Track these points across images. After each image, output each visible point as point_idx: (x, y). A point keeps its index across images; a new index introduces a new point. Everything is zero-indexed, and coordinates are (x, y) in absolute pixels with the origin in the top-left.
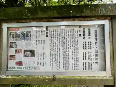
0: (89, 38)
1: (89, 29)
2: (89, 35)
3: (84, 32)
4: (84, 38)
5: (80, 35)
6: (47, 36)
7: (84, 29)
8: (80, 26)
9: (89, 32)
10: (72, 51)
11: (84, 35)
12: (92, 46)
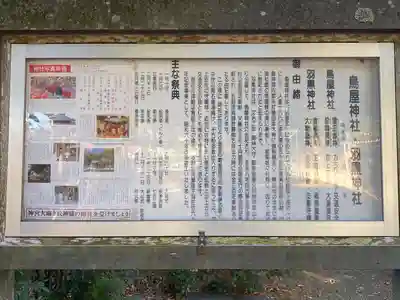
0: (330, 104)
1: (330, 73)
2: (330, 94)
3: (311, 84)
4: (311, 105)
5: (297, 94)
6: (175, 95)
7: (311, 74)
8: (297, 62)
9: (330, 85)
10: (267, 151)
11: (311, 94)
12: (340, 136)
